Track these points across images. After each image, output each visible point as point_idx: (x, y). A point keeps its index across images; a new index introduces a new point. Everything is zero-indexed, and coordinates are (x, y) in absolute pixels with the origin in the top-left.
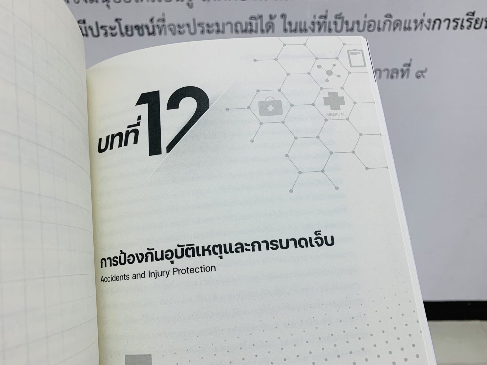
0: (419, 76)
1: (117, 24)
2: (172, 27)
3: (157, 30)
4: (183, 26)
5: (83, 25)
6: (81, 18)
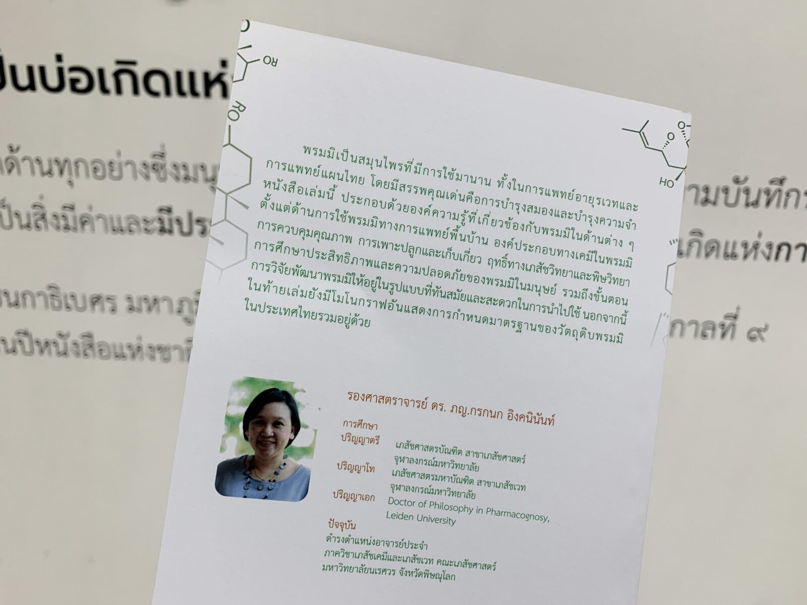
0: (755, 338)
5: (165, 216)
6: (166, 204)
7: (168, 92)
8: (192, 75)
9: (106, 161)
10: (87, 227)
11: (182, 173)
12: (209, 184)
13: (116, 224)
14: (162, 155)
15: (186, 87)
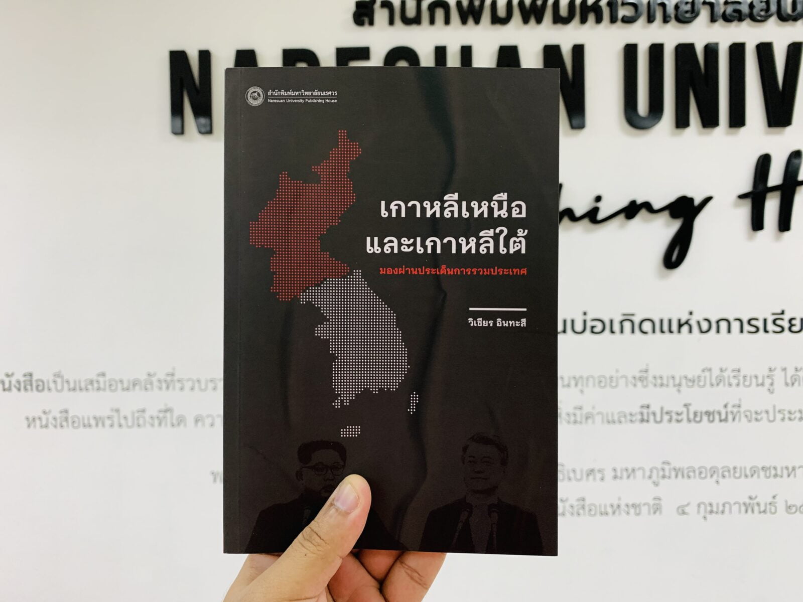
1: (685, 410)
2: (748, 414)
3: (730, 417)
4: (761, 412)
5: (645, 411)
6: (646, 403)
7: (654, 331)
8: (670, 321)
9: (608, 376)
10: (590, 421)
11: (659, 381)
12: (676, 388)
13: (610, 419)
14: (646, 371)
15: (666, 328)
